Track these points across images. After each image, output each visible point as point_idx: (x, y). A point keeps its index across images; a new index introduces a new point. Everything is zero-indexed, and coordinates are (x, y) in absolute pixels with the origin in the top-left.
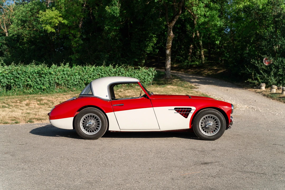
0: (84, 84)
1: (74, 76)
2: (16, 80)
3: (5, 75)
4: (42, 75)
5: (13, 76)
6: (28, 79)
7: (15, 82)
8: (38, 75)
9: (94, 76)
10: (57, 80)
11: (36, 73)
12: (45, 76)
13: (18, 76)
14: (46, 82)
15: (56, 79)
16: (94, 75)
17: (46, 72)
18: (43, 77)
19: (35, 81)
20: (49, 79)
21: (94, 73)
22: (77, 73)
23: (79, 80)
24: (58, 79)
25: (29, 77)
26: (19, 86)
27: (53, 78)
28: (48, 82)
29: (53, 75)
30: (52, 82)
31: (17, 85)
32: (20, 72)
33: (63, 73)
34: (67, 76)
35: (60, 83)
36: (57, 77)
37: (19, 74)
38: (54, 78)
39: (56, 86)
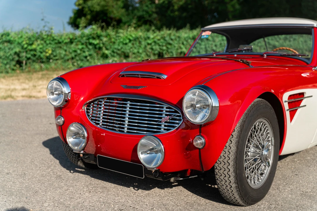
2: (169, 46)
3: (156, 40)
7: (168, 49)
13: (171, 42)
24: (216, 46)
25: (183, 44)
32: (173, 37)
36: (214, 44)
37: (172, 40)
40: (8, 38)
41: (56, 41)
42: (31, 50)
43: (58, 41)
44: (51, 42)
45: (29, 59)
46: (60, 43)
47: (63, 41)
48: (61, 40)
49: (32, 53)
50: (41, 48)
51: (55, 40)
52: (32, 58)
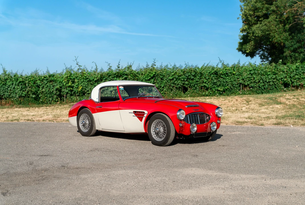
0: (280, 85)
1: (266, 76)
2: (191, 81)
3: (177, 77)
4: (222, 76)
5: (187, 78)
6: (205, 81)
7: (190, 84)
8: (215, 76)
9: (297, 75)
10: (242, 81)
11: (212, 74)
12: (225, 76)
13: (192, 77)
14: (228, 84)
15: (240, 80)
16: (297, 73)
17: (225, 73)
18: (223, 78)
19: (212, 83)
20: (231, 80)
21: (297, 71)
22: (269, 72)
23: (274, 80)
24: (243, 79)
25: (205, 78)
26: (195, 88)
27: (236, 79)
28: (231, 83)
29: (236, 75)
30: (235, 83)
31: (193, 87)
32: (194, 74)
33: (250, 72)
34: (255, 76)
35: (246, 84)
38: (238, 78)
39: (241, 87)
40: (52, 78)
41: (89, 80)
42: (69, 87)
43: (90, 79)
44: (85, 80)
45: (67, 93)
46: (91, 81)
47: (93, 80)
48: (91, 79)
49: (69, 89)
50: (76, 85)
51: (88, 78)
52: (70, 92)
